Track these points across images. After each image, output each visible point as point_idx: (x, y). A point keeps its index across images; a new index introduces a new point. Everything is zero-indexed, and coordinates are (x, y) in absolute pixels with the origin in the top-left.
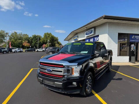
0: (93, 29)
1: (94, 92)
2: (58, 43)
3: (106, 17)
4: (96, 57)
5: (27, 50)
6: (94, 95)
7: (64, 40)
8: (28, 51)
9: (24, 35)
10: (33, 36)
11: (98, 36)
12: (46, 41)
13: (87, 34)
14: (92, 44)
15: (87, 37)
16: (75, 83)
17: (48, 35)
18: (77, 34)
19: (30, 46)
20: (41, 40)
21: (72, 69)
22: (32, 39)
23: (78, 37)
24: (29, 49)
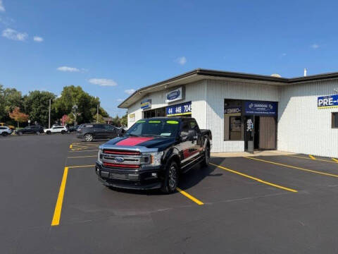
0: (180, 89)
1: (178, 189)
2: (101, 112)
3: (202, 72)
4: (182, 141)
5: (19, 131)
6: (178, 192)
7: (119, 107)
8: (24, 132)
9: (8, 91)
10: (32, 93)
11: (189, 103)
12: (67, 108)
13: (169, 99)
14: (177, 123)
15: (169, 103)
16: (154, 174)
17: (72, 94)
18: (148, 95)
19: (29, 121)
20: (55, 104)
21: (151, 156)
22: (31, 102)
23: (151, 103)
24: (28, 128)
